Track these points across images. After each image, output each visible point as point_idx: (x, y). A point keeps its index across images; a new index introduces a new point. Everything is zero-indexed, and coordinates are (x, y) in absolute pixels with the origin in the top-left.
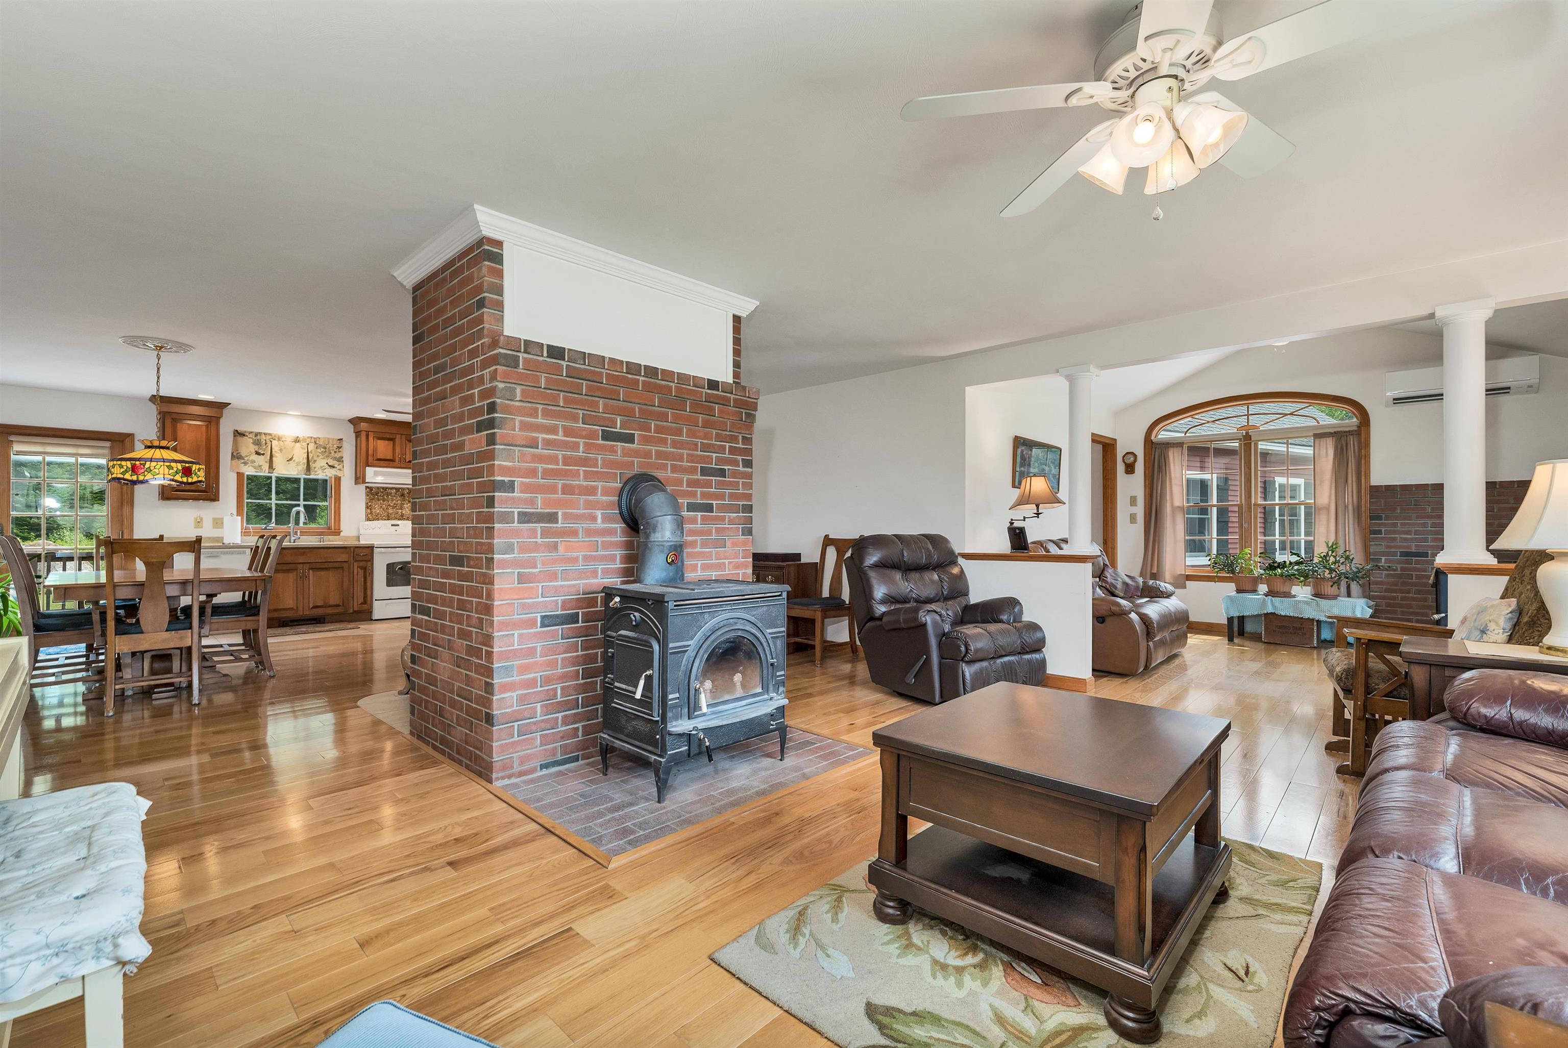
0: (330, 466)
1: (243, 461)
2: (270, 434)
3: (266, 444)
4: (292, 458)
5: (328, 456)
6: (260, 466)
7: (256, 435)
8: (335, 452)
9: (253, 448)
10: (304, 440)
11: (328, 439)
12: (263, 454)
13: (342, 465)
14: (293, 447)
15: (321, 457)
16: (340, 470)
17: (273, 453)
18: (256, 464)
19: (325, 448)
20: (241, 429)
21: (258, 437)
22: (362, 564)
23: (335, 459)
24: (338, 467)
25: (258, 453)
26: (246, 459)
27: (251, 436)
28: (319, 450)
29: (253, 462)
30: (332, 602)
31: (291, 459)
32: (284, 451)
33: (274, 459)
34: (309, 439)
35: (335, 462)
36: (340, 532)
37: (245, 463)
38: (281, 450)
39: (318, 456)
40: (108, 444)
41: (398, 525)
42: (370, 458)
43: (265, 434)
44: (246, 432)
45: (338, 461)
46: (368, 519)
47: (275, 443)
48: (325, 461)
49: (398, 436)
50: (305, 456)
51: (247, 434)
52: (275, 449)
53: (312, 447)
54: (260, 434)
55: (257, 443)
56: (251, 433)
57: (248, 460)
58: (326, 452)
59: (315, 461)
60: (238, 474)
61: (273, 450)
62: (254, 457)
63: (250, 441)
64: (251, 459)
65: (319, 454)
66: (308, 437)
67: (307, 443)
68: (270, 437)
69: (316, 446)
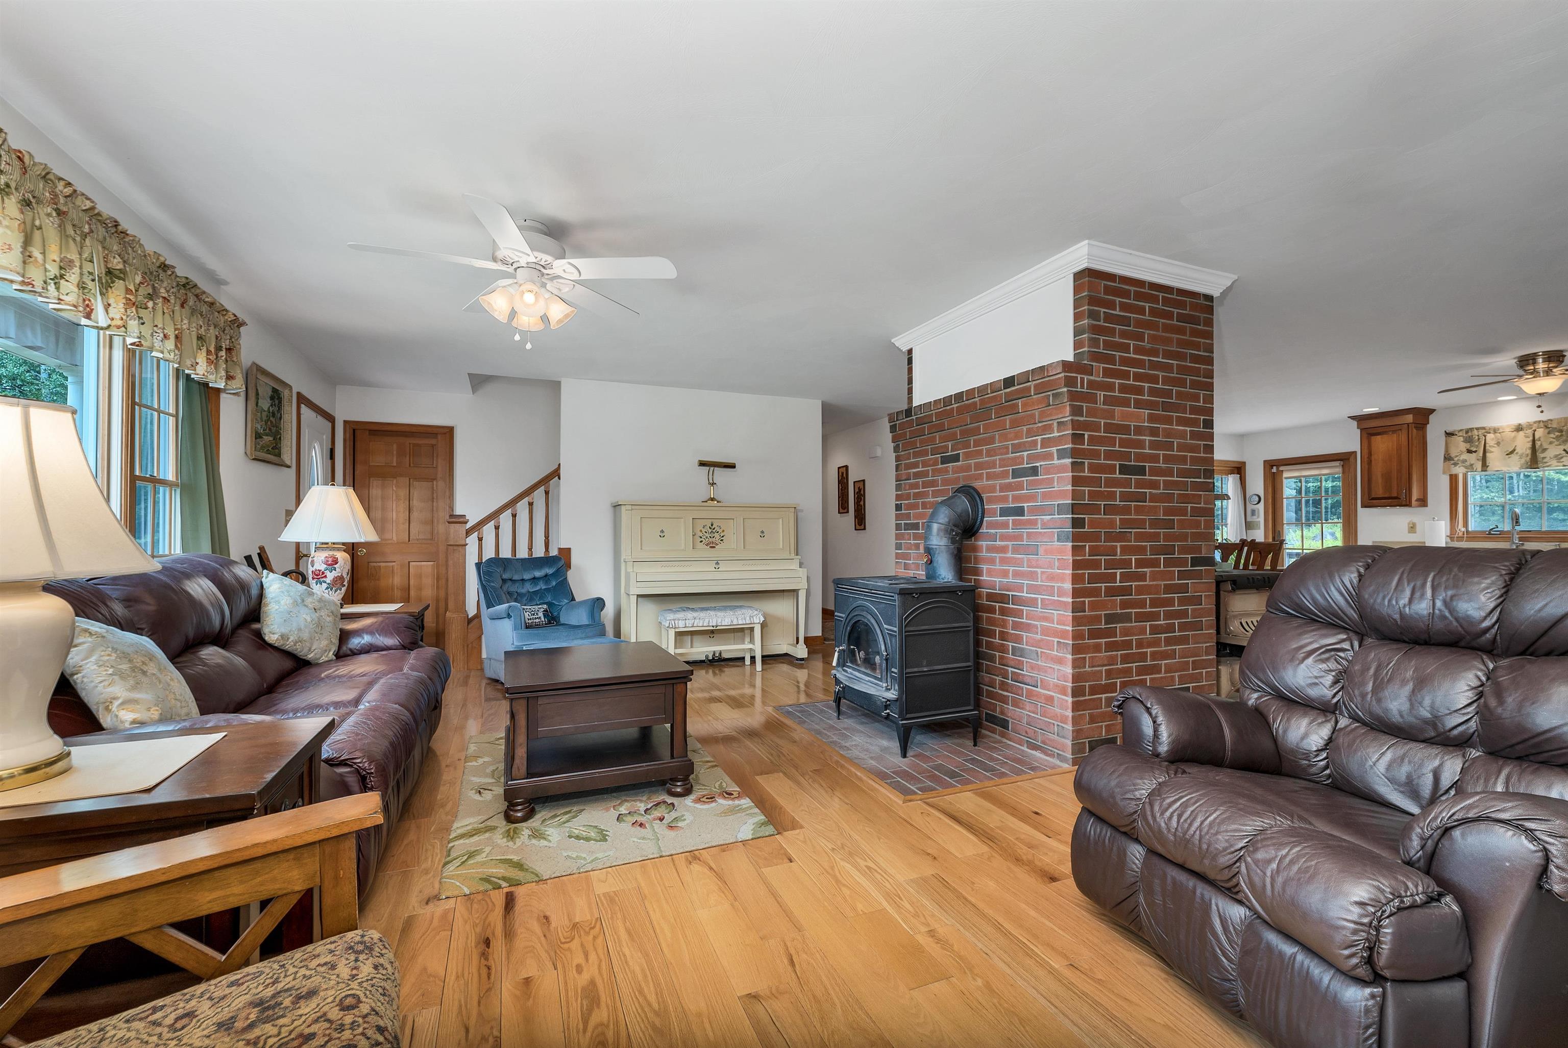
1: (1452, 462)
2: (1484, 428)
3: (1479, 439)
4: (1514, 450)
6: (1472, 465)
7: (1467, 432)
9: (1463, 446)
10: (1530, 426)
12: (1475, 452)
14: (1515, 437)
15: (1557, 443)
17: (1488, 448)
18: (1468, 464)
19: (1561, 431)
20: (1449, 430)
21: (1470, 434)
25: (1469, 451)
26: (1456, 459)
27: (1461, 434)
28: (1550, 436)
29: (1464, 461)
31: (1512, 452)
32: (1502, 443)
33: (1488, 455)
34: (1536, 425)
37: (1455, 464)
38: (1498, 444)
39: (1550, 443)
43: (1477, 429)
44: (1455, 431)
47: (1490, 437)
50: (1530, 445)
51: (1457, 433)
52: (1491, 443)
53: (1540, 433)
54: (1472, 429)
55: (1469, 440)
56: (1461, 430)
57: (1458, 460)
58: (1562, 435)
59: (1545, 450)
60: (1451, 476)
61: (1487, 445)
62: (1465, 456)
63: (1462, 439)
64: (1461, 459)
65: (1552, 440)
66: (1535, 422)
67: (1534, 429)
68: (1484, 431)
69: (1547, 431)
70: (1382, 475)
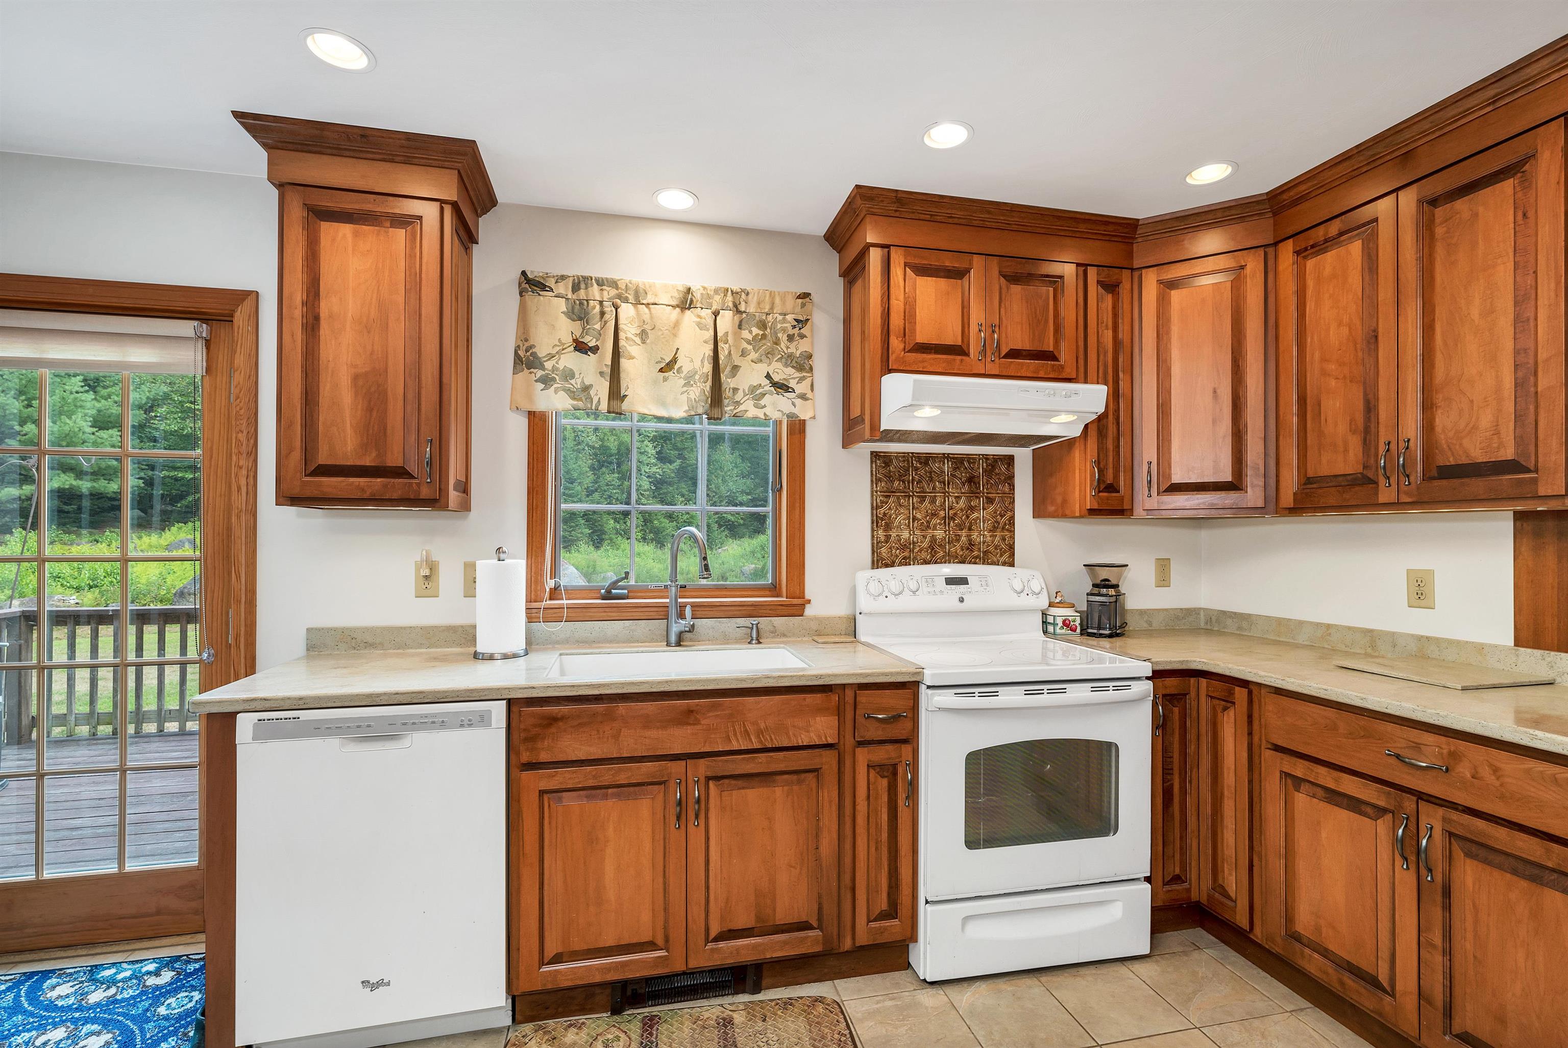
0: (775, 385)
1: (540, 373)
2: (614, 284)
3: (602, 314)
4: (674, 360)
5: (769, 354)
6: (586, 389)
7: (576, 288)
8: (791, 338)
9: (566, 329)
10: (707, 299)
11: (772, 295)
12: (595, 350)
13: (807, 382)
14: (677, 324)
15: (754, 355)
16: (803, 397)
17: (622, 343)
18: (576, 383)
19: (763, 325)
20: (534, 271)
21: (582, 294)
22: (882, 754)
23: (789, 360)
24: (800, 388)
25: (581, 347)
26: (548, 365)
27: (561, 288)
28: (745, 334)
29: (569, 375)
30: (782, 916)
31: (669, 366)
32: (651, 335)
33: (623, 362)
34: (718, 298)
35: (790, 371)
36: (803, 606)
37: (547, 381)
38: (643, 335)
39: (744, 354)
40: (187, 328)
41: (963, 581)
42: (896, 343)
43: (600, 283)
44: (547, 276)
45: (800, 368)
46: (879, 562)
47: (627, 311)
48: (763, 368)
49: (978, 262)
50: (708, 350)
51: (551, 283)
52: (629, 330)
53: (726, 321)
54: (587, 280)
55: (579, 310)
56: (563, 278)
57: (554, 369)
58: (764, 336)
59: (736, 368)
60: (531, 415)
61: (622, 335)
62: (570, 360)
63: (562, 305)
64: (561, 366)
65: (745, 345)
66: (716, 291)
67: (714, 308)
68: (613, 292)
69: (737, 318)
70: (356, 378)
